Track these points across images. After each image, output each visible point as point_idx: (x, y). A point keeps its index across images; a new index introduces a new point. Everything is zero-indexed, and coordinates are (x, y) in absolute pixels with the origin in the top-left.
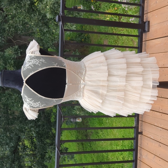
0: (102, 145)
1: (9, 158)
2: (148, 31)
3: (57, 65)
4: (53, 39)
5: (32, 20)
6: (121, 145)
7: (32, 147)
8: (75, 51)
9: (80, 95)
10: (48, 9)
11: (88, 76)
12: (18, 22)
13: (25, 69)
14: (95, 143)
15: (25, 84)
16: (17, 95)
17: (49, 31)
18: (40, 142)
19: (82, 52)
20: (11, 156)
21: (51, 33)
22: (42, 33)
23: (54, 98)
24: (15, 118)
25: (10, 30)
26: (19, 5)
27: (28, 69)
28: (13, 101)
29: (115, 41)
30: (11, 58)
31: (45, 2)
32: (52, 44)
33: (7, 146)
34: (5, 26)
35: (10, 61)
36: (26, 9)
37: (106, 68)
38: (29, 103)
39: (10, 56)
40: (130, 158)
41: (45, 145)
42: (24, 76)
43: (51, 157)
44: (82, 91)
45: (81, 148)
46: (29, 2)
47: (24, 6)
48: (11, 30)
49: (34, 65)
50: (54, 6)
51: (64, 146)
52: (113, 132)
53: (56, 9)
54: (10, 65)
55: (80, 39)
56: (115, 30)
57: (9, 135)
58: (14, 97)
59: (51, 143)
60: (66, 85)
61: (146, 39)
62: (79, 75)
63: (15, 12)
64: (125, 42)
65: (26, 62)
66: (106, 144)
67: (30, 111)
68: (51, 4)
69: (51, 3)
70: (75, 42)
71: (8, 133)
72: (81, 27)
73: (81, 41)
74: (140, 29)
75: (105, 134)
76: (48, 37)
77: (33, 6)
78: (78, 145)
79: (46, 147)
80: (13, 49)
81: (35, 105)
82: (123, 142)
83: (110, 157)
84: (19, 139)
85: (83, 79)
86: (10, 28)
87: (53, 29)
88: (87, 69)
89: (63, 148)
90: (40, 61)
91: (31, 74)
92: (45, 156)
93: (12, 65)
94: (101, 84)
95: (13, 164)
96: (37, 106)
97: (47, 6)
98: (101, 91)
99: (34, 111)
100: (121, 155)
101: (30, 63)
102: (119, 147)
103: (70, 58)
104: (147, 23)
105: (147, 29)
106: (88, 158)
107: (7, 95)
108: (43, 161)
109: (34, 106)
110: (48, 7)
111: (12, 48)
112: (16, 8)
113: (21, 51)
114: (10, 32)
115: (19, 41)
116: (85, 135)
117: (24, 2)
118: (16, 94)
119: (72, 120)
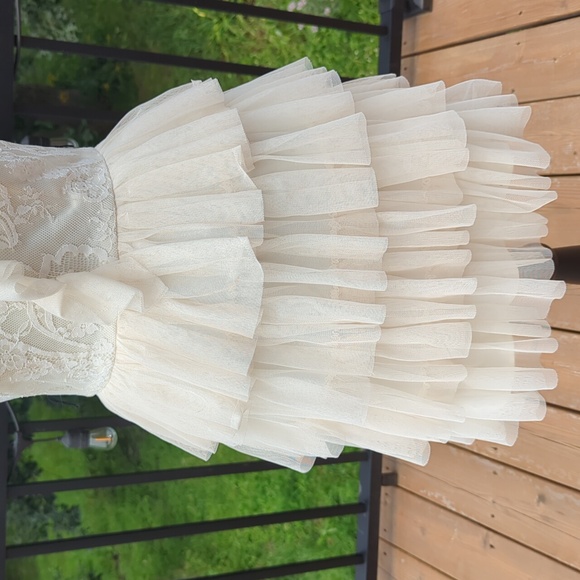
2: (428, 7)
55: (96, 84)
73: (100, 91)
105: (419, 2)
119: (66, 442)
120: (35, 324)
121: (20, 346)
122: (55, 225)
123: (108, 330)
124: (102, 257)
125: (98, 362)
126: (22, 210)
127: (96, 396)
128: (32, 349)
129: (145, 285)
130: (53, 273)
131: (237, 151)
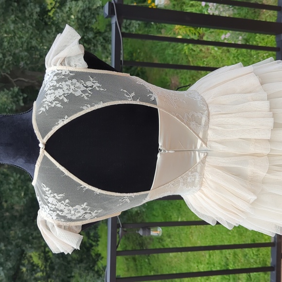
0: (170, 262)
3: (134, 98)
5: (44, 41)
6: (207, 261)
7: (45, 267)
9: (193, 182)
10: (73, 21)
11: (216, 127)
12: (19, 45)
13: (43, 109)
14: (158, 258)
15: (43, 152)
16: (18, 176)
18: (61, 259)
23: (127, 192)
24: (16, 217)
25: (4, 60)
26: (20, 15)
27: (51, 108)
28: (11, 187)
29: (193, 77)
30: (7, 110)
31: (67, 9)
36: (33, 21)
37: (265, 105)
38: (54, 207)
39: (4, 105)
41: (68, 264)
42: (40, 130)
44: (199, 169)
45: (131, 267)
46: (38, 10)
47: (30, 16)
48: (6, 59)
49: (70, 96)
50: (83, 15)
51: (102, 264)
52: (191, 238)
53: (87, 21)
57: (3, 248)
58: (12, 179)
59: (79, 259)
60: (159, 156)
62: (191, 126)
63: (14, 27)
65: (46, 89)
66: (178, 260)
67: (57, 229)
68: (78, 11)
69: (78, 9)
71: (2, 244)
75: (175, 242)
77: (46, 17)
78: (127, 262)
79: (71, 267)
80: (10, 93)
81: (73, 212)
84: (22, 254)
85: (201, 136)
86: (4, 56)
88: (212, 110)
90: (87, 87)
91: (61, 123)
94: (252, 149)
96: (79, 214)
97: (72, 14)
98: (249, 169)
99: (69, 229)
100: (207, 280)
101: (58, 93)
102: (202, 266)
109: (69, 216)
110: (72, 17)
111: (8, 91)
112: (16, 20)
113: (24, 97)
114: (5, 63)
115: (21, 79)
116: (140, 244)
117: (30, 10)
118: (17, 174)
119: (141, 233)
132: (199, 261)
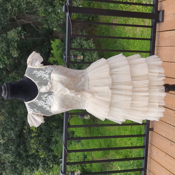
0: (109, 129)
1: (15, 142)
2: (163, 21)
4: (58, 20)
6: (130, 130)
7: (38, 131)
8: (82, 31)
14: (103, 128)
17: (54, 10)
18: (46, 126)
19: (89, 32)
20: (16, 140)
21: (56, 13)
22: (47, 12)
25: (12, 10)
29: (125, 21)
30: (15, 41)
32: (57, 25)
33: (12, 131)
34: (7, 5)
35: (13, 43)
39: (13, 38)
40: (139, 144)
41: (51, 129)
43: (57, 141)
45: (88, 132)
48: (14, 9)
54: (13, 48)
55: (87, 18)
56: (126, 9)
57: (14, 120)
59: (57, 126)
61: (159, 30)
64: (135, 22)
66: (114, 129)
70: (82, 20)
71: (13, 118)
72: (89, 5)
73: (89, 20)
74: (154, 19)
76: (54, 18)
78: (85, 129)
79: (52, 131)
80: (16, 31)
82: (132, 127)
83: (117, 142)
84: (24, 123)
86: (13, 7)
87: (59, 9)
89: (70, 132)
92: (51, 140)
93: (15, 48)
95: (19, 149)
100: (130, 140)
102: (127, 132)
103: (77, 40)
104: (161, 12)
105: (161, 20)
106: (95, 141)
107: (11, 79)
108: (49, 146)
113: (24, 34)
114: (13, 12)
115: (23, 20)
119: (80, 117)
120: (77, 99)
121: (74, 102)
122: (80, 84)
123: (88, 100)
124: (87, 89)
125: (86, 104)
126: (75, 82)
127: (85, 110)
128: (76, 102)
129: (93, 93)
130: (79, 91)
131: (108, 72)
132: (126, 129)
